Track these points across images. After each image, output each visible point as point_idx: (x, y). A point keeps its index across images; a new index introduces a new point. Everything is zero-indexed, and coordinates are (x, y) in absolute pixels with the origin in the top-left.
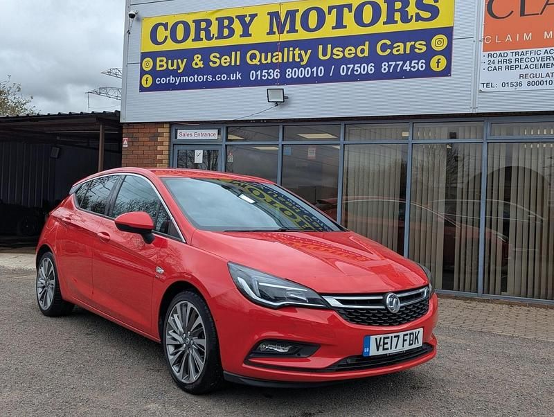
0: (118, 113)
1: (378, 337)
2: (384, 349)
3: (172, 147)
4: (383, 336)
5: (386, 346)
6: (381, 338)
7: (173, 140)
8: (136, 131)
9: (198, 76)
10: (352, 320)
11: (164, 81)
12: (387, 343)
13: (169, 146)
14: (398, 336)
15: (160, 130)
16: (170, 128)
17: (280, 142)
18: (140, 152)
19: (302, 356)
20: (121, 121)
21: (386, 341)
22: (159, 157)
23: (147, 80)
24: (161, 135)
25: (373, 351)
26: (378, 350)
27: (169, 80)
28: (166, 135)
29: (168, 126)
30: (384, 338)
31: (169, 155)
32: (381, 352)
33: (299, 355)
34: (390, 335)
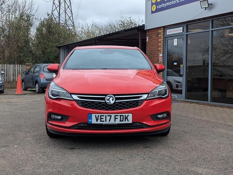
0: (144, 25)
1: (97, 115)
2: (101, 121)
3: (165, 39)
4: (100, 115)
5: (102, 120)
6: (98, 116)
7: (165, 35)
8: (151, 33)
9: (173, 1)
10: (83, 106)
11: (160, 6)
12: (103, 118)
13: (164, 38)
14: (111, 116)
15: (160, 31)
16: (164, 30)
17: (211, 29)
18: (152, 43)
19: (63, 121)
20: (145, 29)
21: (102, 117)
22: (159, 44)
23: (154, 8)
24: (160, 33)
25: (94, 121)
26: (97, 121)
27: (162, 6)
28: (162, 33)
29: (162, 29)
30: (101, 116)
31: (163, 43)
32: (99, 122)
33: (63, 120)
34: (105, 115)
